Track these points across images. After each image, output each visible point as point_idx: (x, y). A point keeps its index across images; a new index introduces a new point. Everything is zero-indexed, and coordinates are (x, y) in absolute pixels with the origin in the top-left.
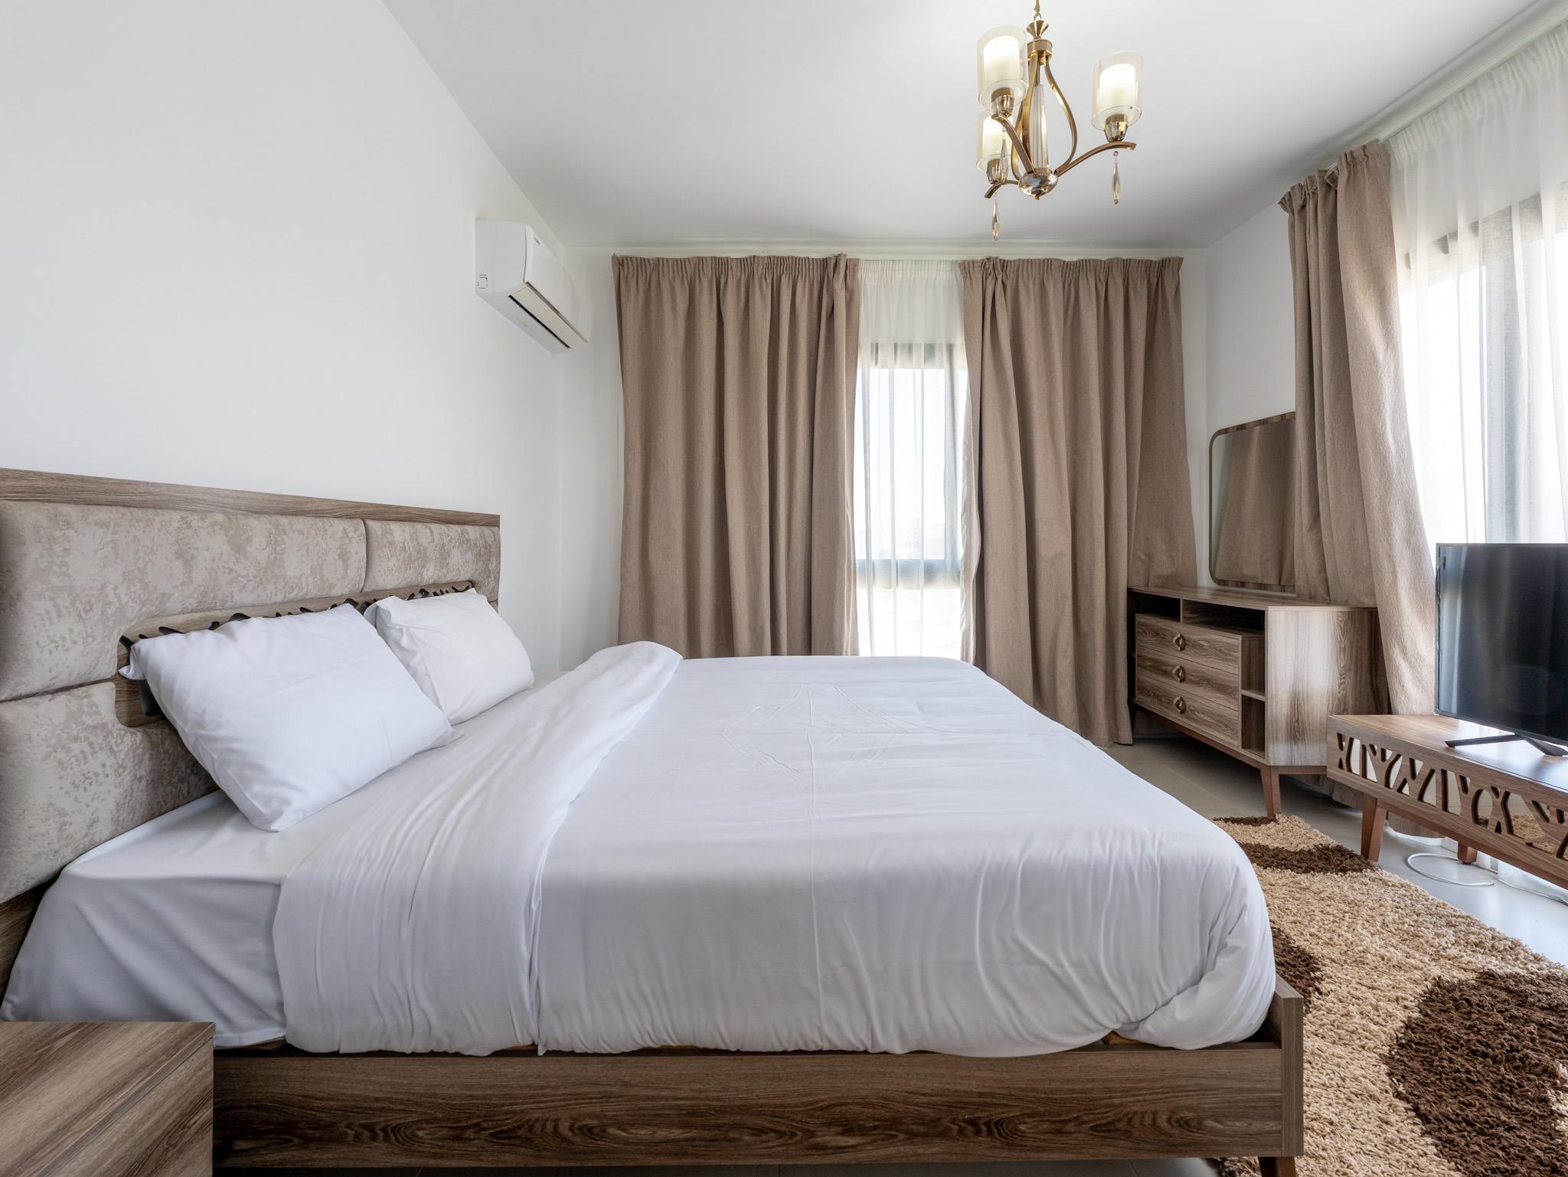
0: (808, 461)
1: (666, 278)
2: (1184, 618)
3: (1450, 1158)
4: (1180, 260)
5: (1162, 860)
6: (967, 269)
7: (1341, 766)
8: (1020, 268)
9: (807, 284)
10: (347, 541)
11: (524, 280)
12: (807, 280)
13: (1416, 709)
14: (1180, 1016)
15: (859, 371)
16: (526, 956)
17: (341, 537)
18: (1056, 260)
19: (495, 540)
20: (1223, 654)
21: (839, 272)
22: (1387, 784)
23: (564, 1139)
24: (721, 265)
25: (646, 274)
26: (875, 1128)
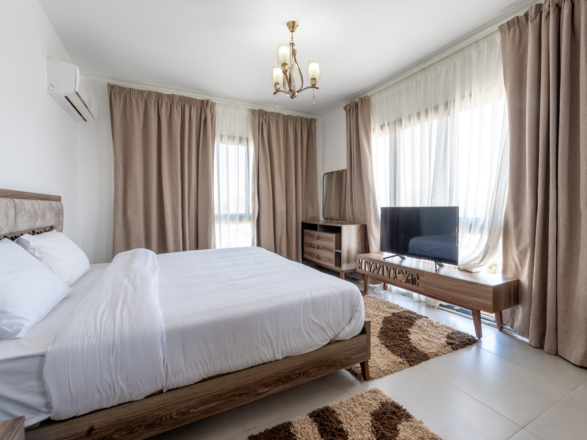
0: (196, 177)
1: (134, 97)
2: (319, 230)
3: (394, 354)
4: (316, 119)
5: (342, 291)
6: (254, 112)
7: (360, 268)
8: (270, 115)
9: (196, 109)
10: (8, 208)
11: (75, 91)
12: (196, 108)
13: (375, 251)
14: (347, 330)
15: (216, 144)
16: (162, 357)
17: (6, 207)
18: (281, 114)
19: (62, 208)
20: (330, 240)
21: (209, 107)
22: (371, 271)
23: (175, 419)
24: (159, 96)
25: (124, 94)
26: (274, 383)
